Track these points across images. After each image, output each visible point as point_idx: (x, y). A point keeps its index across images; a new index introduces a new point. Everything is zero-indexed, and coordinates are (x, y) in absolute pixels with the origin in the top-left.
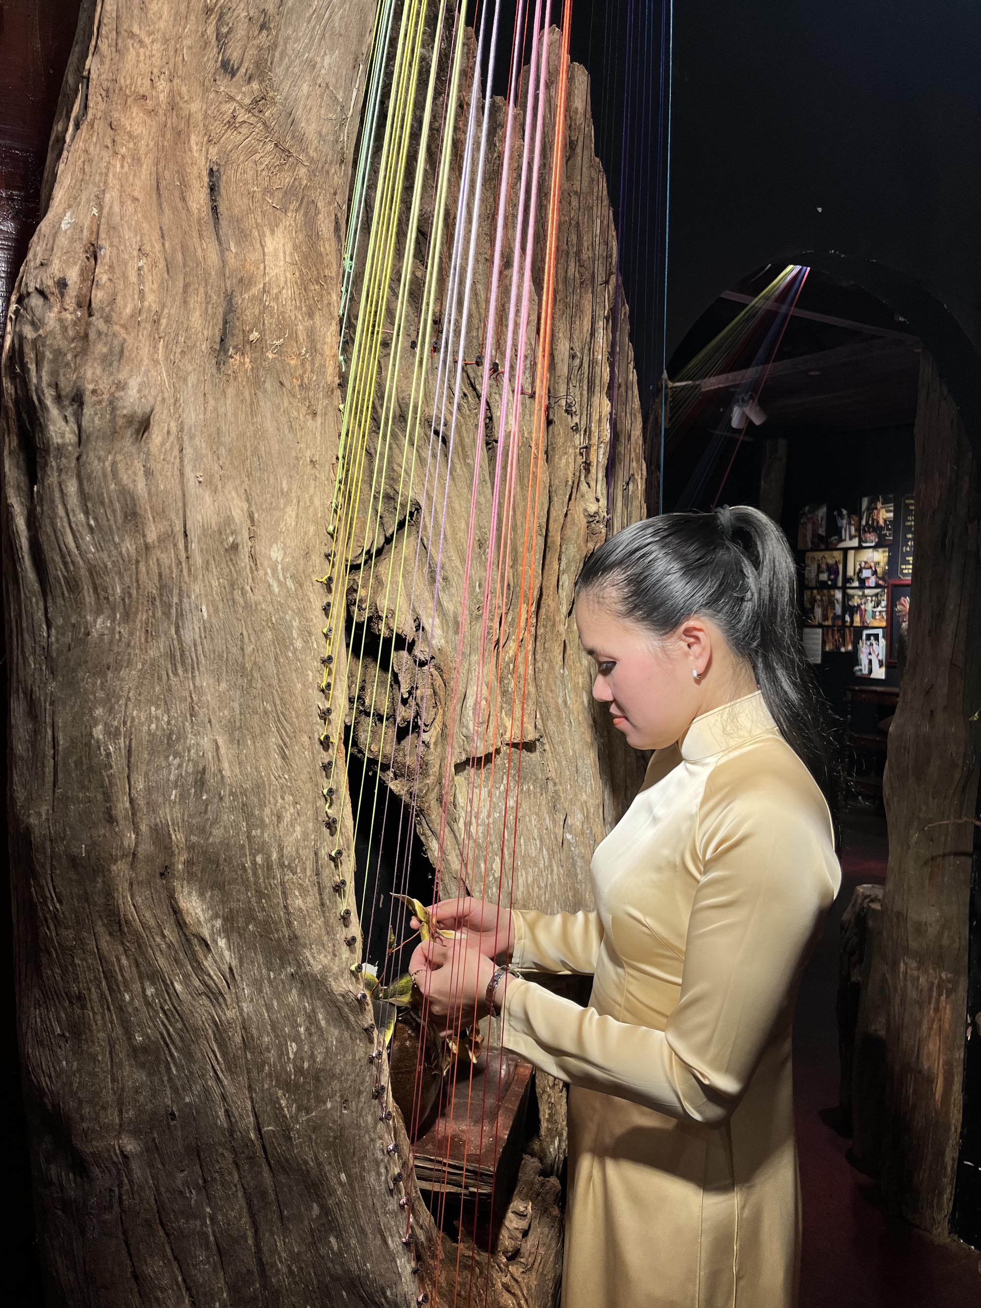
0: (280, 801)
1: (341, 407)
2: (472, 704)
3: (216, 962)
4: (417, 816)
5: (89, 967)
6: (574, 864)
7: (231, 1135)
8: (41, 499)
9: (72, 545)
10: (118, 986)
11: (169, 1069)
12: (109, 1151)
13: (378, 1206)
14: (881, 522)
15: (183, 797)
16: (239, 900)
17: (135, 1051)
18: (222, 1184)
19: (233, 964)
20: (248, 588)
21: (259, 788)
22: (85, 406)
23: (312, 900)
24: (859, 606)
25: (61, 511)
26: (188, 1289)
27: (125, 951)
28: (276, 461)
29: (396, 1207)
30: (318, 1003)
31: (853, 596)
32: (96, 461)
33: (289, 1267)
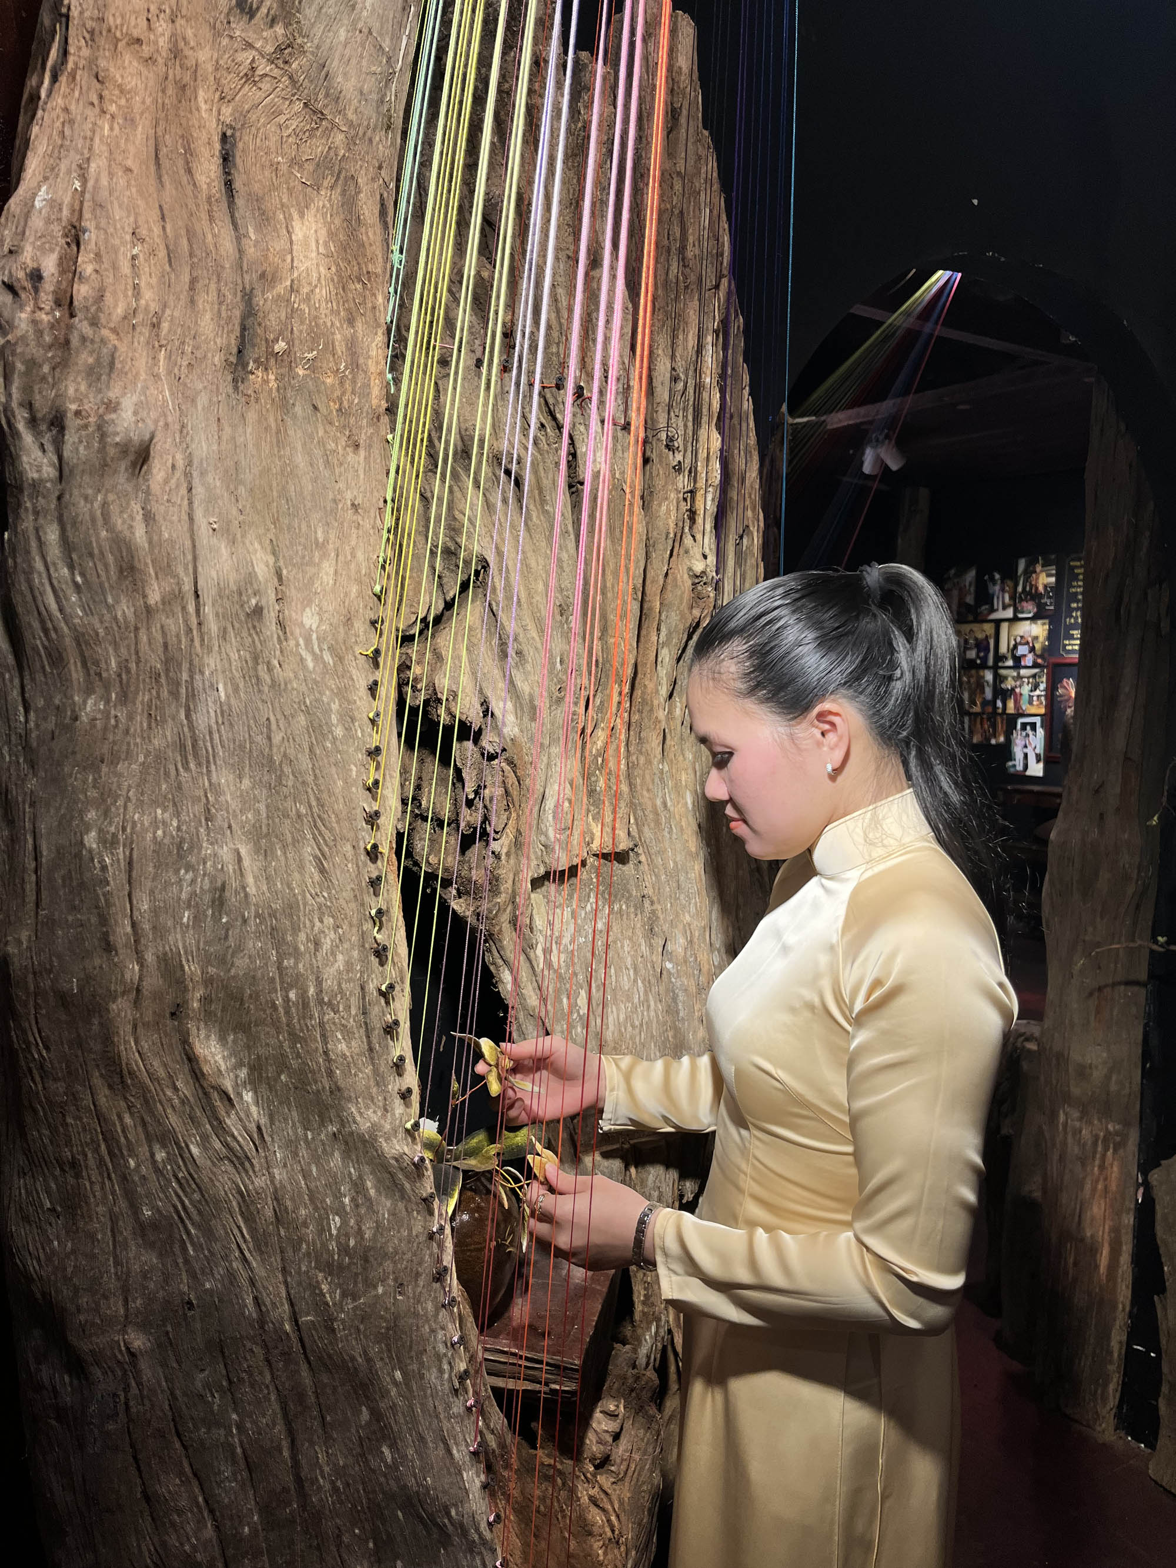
0: (318, 924)
1: (390, 437)
2: (552, 806)
3: (241, 1120)
4: (486, 941)
5: (84, 1129)
6: (675, 999)
7: (262, 1327)
8: (14, 550)
9: (53, 606)
10: (120, 1150)
11: (184, 1249)
12: (112, 1348)
13: (440, 1409)
14: (1041, 589)
15: (198, 918)
16: (267, 1045)
17: (142, 1229)
18: (252, 1386)
19: (263, 1122)
20: (276, 663)
21: (291, 908)
22: (67, 432)
23: (358, 1044)
24: (1013, 689)
25: (39, 565)
26: (212, 1511)
27: (129, 1108)
28: (309, 505)
29: (462, 1410)
30: (367, 1169)
31: (1006, 678)
32: (82, 502)
33: (333, 1483)
